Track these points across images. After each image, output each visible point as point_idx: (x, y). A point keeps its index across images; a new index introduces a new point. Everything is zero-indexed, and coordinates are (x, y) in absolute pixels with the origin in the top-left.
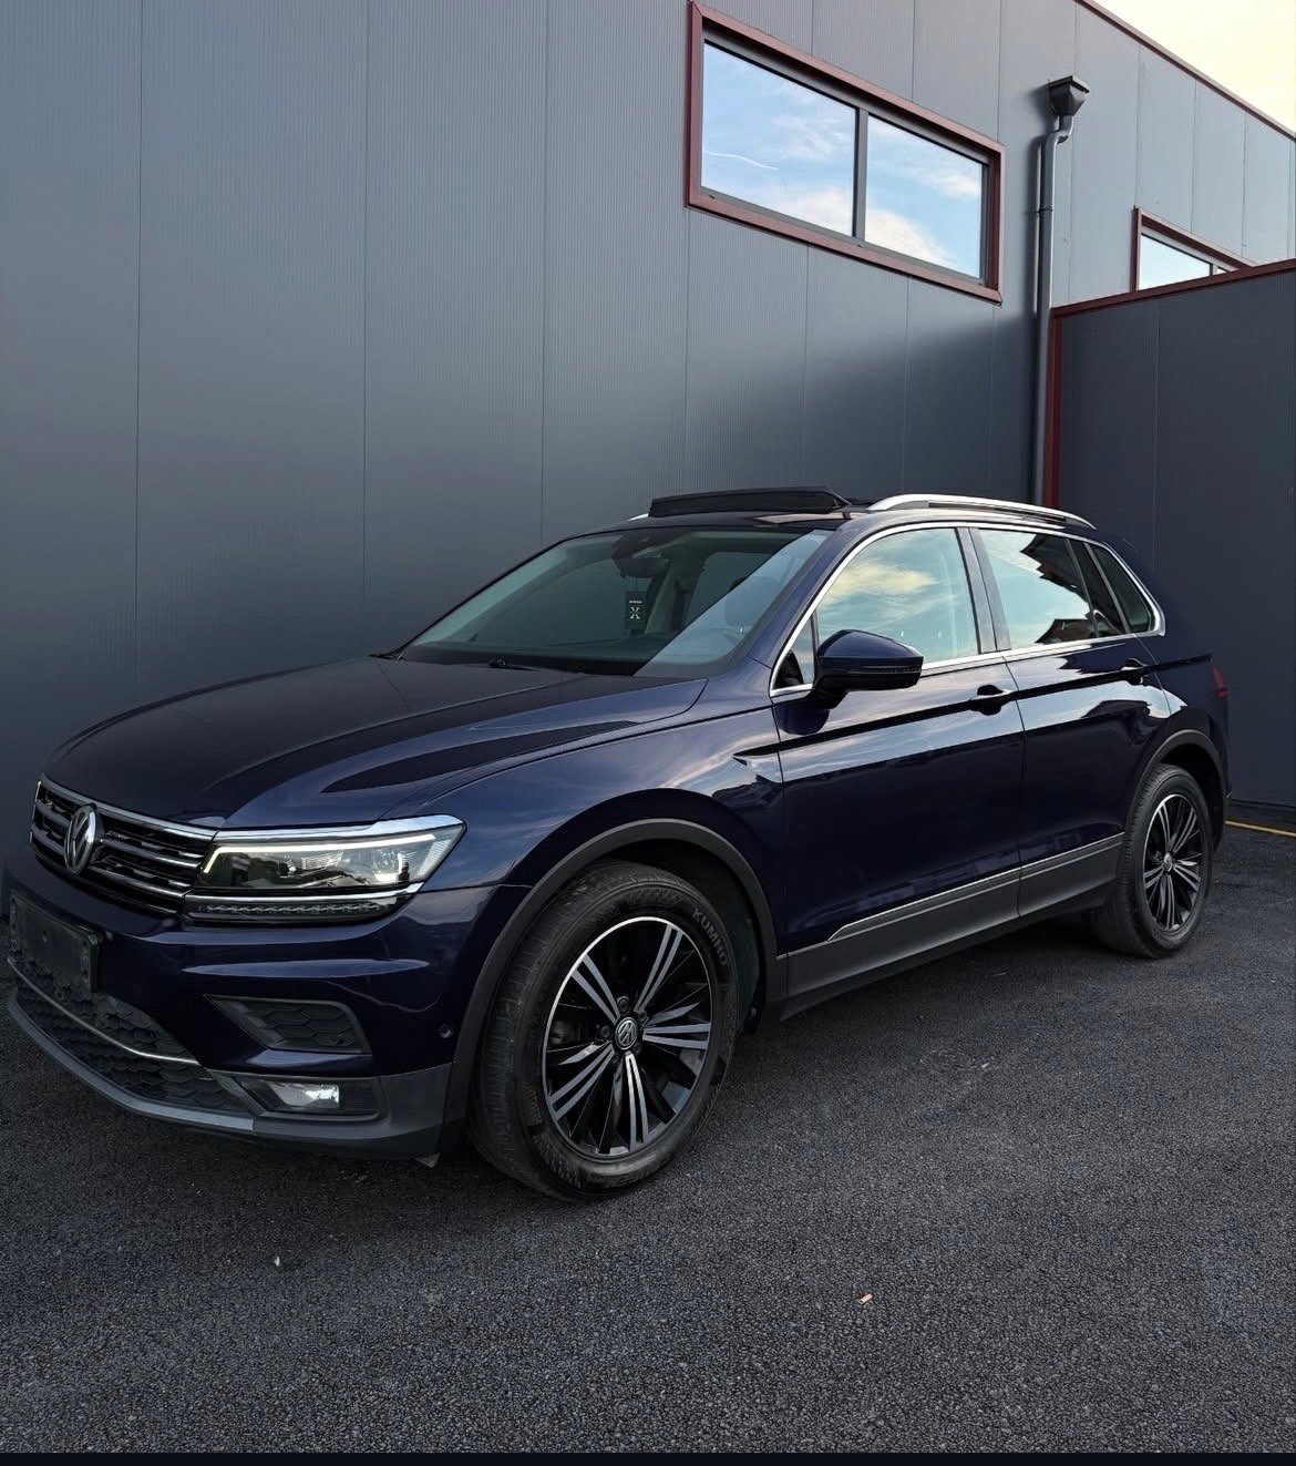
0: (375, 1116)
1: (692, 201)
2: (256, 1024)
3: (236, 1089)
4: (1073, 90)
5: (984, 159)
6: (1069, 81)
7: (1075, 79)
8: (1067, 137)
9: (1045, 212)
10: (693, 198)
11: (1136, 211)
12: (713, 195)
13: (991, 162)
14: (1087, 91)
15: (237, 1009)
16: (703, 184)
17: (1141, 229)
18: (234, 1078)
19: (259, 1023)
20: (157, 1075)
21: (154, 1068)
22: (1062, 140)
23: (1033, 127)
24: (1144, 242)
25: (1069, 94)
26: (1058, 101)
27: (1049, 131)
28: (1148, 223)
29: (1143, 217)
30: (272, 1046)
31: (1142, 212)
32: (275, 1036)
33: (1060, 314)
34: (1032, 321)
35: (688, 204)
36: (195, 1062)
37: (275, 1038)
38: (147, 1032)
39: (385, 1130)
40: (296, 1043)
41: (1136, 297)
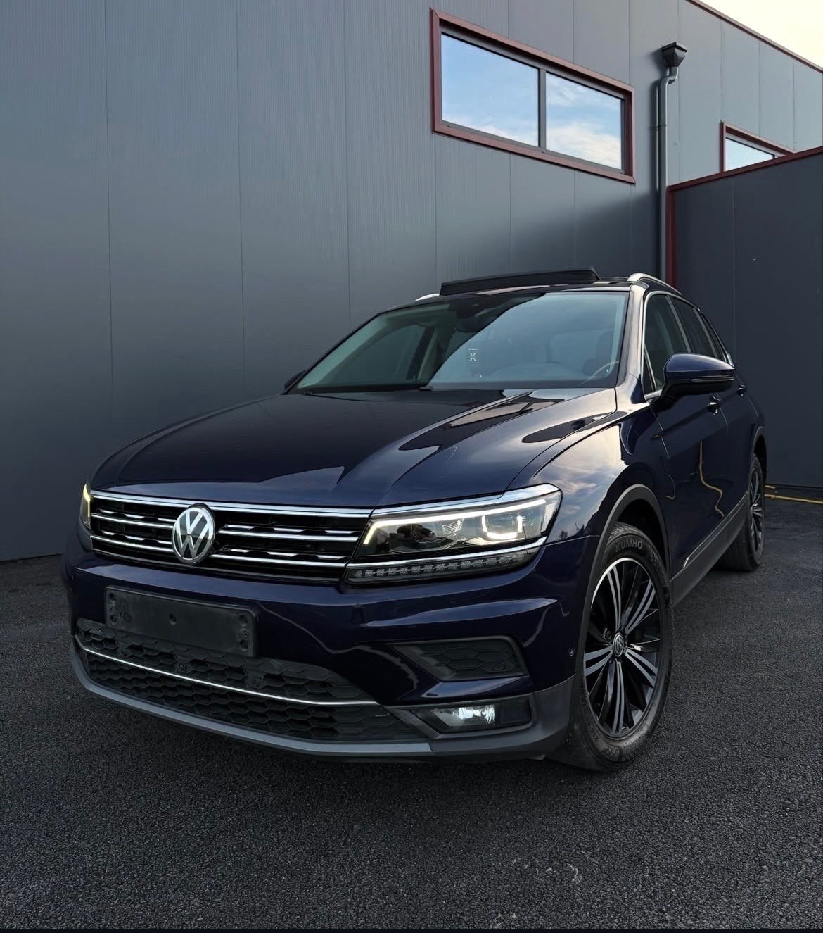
0: (530, 724)
1: (436, 130)
2: (430, 663)
3: (414, 720)
4: (677, 51)
5: (621, 96)
6: (674, 46)
7: (678, 44)
8: (674, 80)
9: (662, 127)
10: (437, 128)
11: (722, 124)
12: (449, 125)
13: (626, 97)
14: (686, 51)
15: (415, 652)
16: (443, 119)
17: (726, 135)
18: (410, 711)
19: (433, 662)
20: (331, 720)
21: (326, 715)
22: (671, 82)
23: (653, 75)
24: (728, 143)
25: (674, 53)
26: (668, 58)
27: (663, 77)
28: (730, 131)
29: (727, 127)
30: (445, 679)
31: (726, 124)
32: (447, 671)
33: (674, 189)
34: (656, 194)
35: (434, 131)
36: (375, 703)
37: (447, 673)
38: (324, 684)
39: (537, 735)
40: (466, 672)
41: (724, 176)
